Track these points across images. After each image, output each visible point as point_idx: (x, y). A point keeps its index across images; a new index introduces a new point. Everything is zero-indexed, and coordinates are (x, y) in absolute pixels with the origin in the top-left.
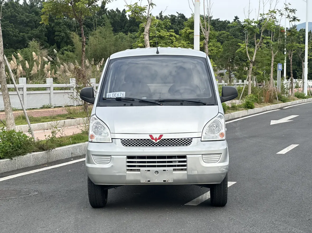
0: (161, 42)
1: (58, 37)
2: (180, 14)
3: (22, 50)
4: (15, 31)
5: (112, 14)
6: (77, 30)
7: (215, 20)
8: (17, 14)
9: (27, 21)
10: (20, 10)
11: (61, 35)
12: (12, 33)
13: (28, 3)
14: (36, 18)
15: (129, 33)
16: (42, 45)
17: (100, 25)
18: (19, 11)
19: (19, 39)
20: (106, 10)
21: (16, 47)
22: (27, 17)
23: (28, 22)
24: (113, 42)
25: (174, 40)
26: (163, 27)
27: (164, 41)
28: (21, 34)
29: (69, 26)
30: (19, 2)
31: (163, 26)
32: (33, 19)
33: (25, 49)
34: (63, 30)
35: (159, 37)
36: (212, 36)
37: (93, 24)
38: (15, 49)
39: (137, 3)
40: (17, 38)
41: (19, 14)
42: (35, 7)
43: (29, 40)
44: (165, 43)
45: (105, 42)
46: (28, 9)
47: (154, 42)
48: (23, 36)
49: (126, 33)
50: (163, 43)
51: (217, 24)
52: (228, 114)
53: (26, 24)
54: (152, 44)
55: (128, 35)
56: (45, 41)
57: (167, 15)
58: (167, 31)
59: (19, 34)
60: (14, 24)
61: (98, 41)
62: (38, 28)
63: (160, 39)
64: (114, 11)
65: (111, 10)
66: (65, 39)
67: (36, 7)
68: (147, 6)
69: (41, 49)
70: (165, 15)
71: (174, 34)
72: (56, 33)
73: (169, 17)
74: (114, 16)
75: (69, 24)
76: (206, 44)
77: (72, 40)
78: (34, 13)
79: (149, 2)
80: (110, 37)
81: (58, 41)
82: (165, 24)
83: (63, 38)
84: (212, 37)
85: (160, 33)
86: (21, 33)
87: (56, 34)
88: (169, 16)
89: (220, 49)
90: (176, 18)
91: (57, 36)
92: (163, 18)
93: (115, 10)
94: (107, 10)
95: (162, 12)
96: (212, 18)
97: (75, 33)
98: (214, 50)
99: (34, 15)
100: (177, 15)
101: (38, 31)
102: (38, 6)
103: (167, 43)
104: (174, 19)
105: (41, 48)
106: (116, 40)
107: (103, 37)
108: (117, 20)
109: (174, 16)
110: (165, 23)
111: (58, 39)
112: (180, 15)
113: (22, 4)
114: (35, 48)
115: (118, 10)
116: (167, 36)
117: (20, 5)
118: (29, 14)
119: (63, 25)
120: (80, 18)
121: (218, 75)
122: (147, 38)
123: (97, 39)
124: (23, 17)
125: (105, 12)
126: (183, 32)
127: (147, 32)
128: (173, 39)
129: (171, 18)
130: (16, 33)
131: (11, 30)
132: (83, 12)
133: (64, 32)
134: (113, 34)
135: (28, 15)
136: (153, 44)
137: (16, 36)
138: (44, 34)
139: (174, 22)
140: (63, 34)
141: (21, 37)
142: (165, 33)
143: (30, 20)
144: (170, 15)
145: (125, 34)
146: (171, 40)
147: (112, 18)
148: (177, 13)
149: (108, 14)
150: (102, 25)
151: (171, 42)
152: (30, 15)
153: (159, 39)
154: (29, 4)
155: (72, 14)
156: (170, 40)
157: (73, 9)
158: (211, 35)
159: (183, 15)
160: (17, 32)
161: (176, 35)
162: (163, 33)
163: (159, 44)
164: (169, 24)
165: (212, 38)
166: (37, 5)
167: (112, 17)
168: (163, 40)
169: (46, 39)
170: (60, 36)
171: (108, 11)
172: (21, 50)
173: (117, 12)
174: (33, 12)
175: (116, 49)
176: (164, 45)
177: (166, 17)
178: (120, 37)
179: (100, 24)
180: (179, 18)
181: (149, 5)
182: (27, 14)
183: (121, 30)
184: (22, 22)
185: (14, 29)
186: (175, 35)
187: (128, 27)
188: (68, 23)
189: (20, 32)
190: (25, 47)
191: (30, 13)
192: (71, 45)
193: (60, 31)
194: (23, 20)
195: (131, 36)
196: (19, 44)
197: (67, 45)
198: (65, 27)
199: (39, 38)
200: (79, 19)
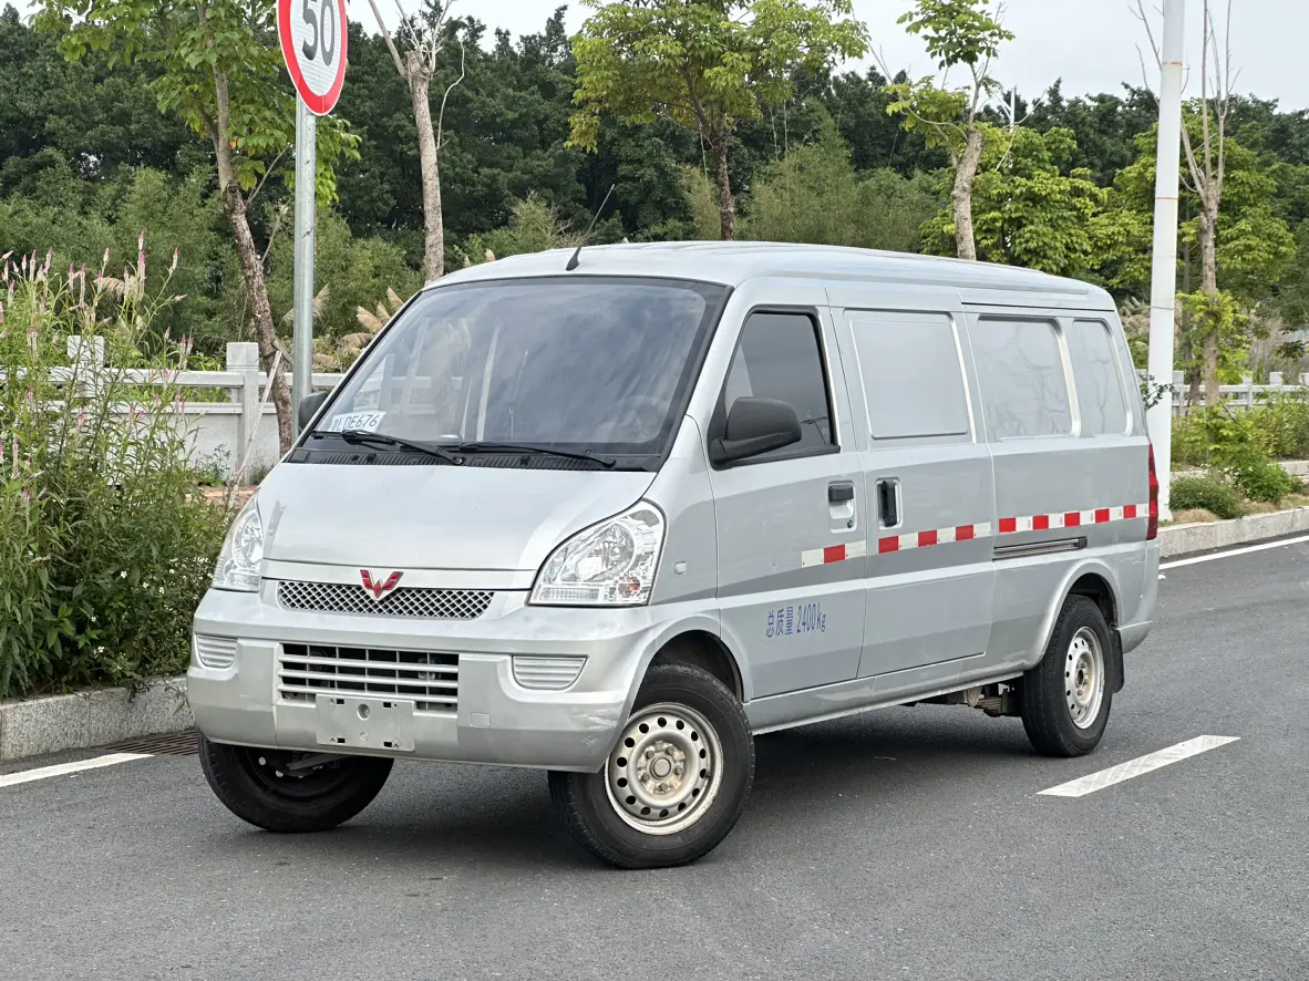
0: (1036, 220)
1: (629, 185)
2: (1139, 90)
3: (487, 235)
4: (461, 160)
5: (852, 90)
6: (708, 157)
7: (1289, 117)
8: (470, 94)
9: (507, 120)
10: (482, 77)
11: (642, 176)
12: (447, 169)
13: (516, 50)
14: (546, 107)
15: (918, 173)
16: (564, 216)
17: (799, 137)
18: (480, 82)
19: (476, 194)
20: (828, 75)
21: (463, 224)
22: (511, 103)
23: (514, 123)
24: (850, 209)
25: (1086, 211)
26: (1046, 158)
27: (1049, 215)
28: (485, 171)
29: (676, 141)
30: (479, 42)
31: (1046, 155)
32: (533, 113)
33: (495, 232)
34: (650, 154)
35: (1026, 199)
36: (1252, 192)
37: (772, 134)
38: (458, 232)
39: (930, 78)
40: (468, 188)
41: (477, 92)
42: (544, 61)
43: (514, 194)
44: (1050, 220)
45: (818, 208)
46: (516, 71)
47: (1007, 217)
48: (493, 178)
49: (905, 169)
50: (1045, 221)
51: (1298, 132)
52: (1292, 511)
53: (506, 133)
54: (998, 224)
55: (913, 181)
56: (576, 200)
57: (1082, 97)
58: (1060, 175)
59: (475, 171)
60: (457, 132)
61: (792, 205)
62: (551, 149)
63: (1031, 204)
64: (859, 81)
65: (847, 77)
66: (657, 194)
67: (547, 63)
68: (969, 88)
69: (561, 233)
70: (1072, 98)
71: (1087, 185)
72: (624, 169)
73: (1089, 103)
74: (859, 100)
75: (673, 133)
76: (1206, 232)
77: (683, 199)
78: (539, 86)
79: (975, 75)
80: (837, 187)
81: (627, 201)
82: (1053, 147)
83: (648, 188)
84: (1252, 197)
85: (1030, 183)
86: (486, 169)
87: (620, 174)
88: (1090, 98)
89: (1283, 244)
90: (1120, 109)
91: (626, 178)
92: (1063, 108)
93: (864, 77)
94: (832, 74)
95: (1059, 82)
96: (1275, 106)
97: (696, 171)
98: (1259, 250)
99: (537, 96)
100: (1124, 95)
101: (552, 160)
102: (556, 61)
103: (1060, 222)
104: (1112, 110)
105: (562, 229)
106: (865, 200)
107: (812, 188)
108: (871, 115)
109: (1112, 98)
110: (1053, 143)
111: (631, 192)
112: (1136, 97)
113: (490, 53)
114: (537, 229)
115: (875, 74)
116: (1060, 192)
117: (485, 55)
118: (517, 94)
119: (649, 137)
120: (715, 125)
121: (1279, 352)
122: (962, 210)
123: (787, 196)
124: (496, 104)
125: (824, 86)
126: (1130, 175)
127: (964, 190)
128: (1086, 208)
129: (1098, 107)
130: (465, 167)
131: (448, 155)
132: (727, 102)
133: (655, 166)
134: (851, 175)
135: (514, 97)
136: (1002, 227)
137: (463, 182)
138: (573, 170)
139: (1109, 126)
140: (649, 173)
141: (484, 184)
142: (1050, 182)
143: (521, 116)
144: (1095, 95)
145: (900, 176)
146: (1074, 208)
147: (850, 107)
148: (1127, 86)
149: (834, 92)
150: (806, 137)
151: (1078, 217)
152: (521, 97)
153: (1028, 205)
154: (519, 53)
155: (687, 109)
156: (1071, 210)
157: (692, 93)
158: (1248, 190)
159: (1150, 95)
160: (469, 162)
161: (1096, 190)
162: (1042, 183)
163: (1025, 225)
164: (1070, 148)
165: (1249, 198)
166: (551, 56)
167: (849, 104)
168: (1044, 209)
169: (579, 191)
170: (639, 178)
171: (836, 78)
172: (483, 236)
173: (870, 83)
174: (531, 82)
175: (863, 236)
176: (1045, 229)
177: (1075, 103)
178: (881, 186)
179: (800, 131)
180: (1134, 108)
181: (974, 87)
182: (511, 91)
183: (884, 160)
184: (489, 125)
185: (458, 150)
186: (1093, 189)
187: (917, 145)
188: (671, 128)
189: (481, 162)
190: (497, 226)
191: (520, 88)
192: (680, 219)
193: (640, 162)
194: (494, 116)
195: (925, 185)
196: (476, 210)
197: (665, 216)
198: (659, 144)
199: (555, 188)
200: (713, 128)
